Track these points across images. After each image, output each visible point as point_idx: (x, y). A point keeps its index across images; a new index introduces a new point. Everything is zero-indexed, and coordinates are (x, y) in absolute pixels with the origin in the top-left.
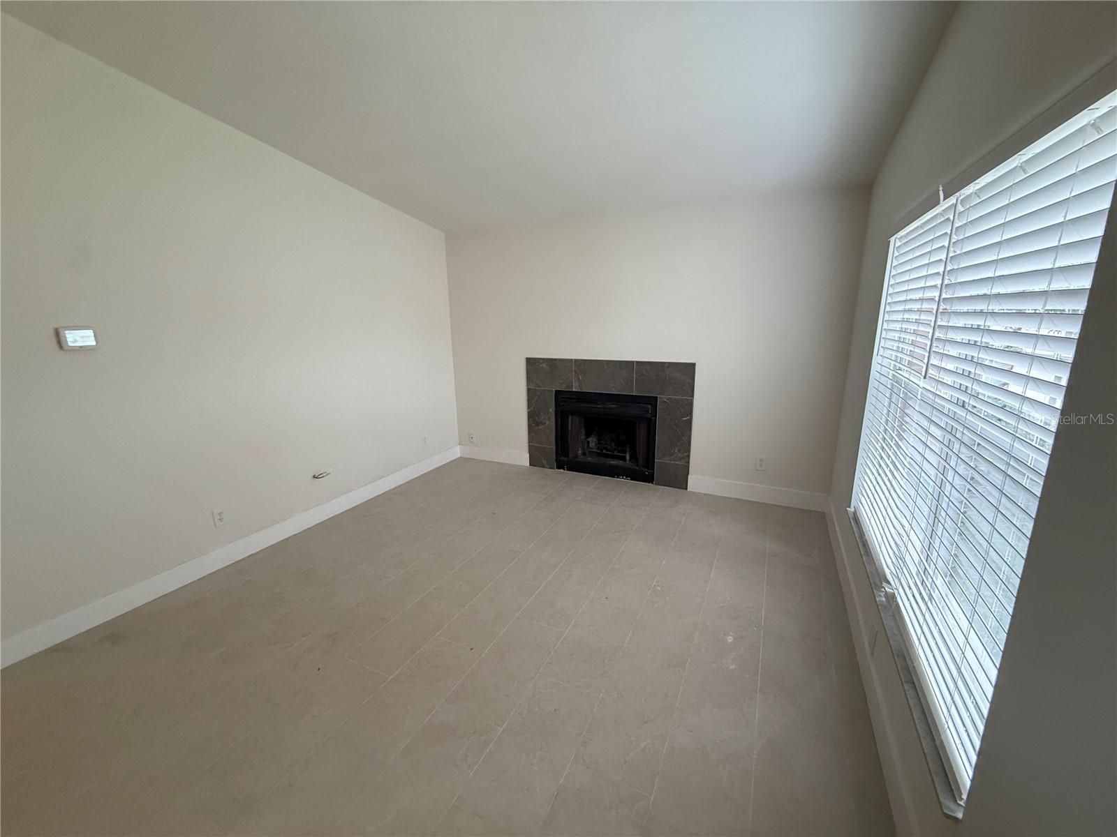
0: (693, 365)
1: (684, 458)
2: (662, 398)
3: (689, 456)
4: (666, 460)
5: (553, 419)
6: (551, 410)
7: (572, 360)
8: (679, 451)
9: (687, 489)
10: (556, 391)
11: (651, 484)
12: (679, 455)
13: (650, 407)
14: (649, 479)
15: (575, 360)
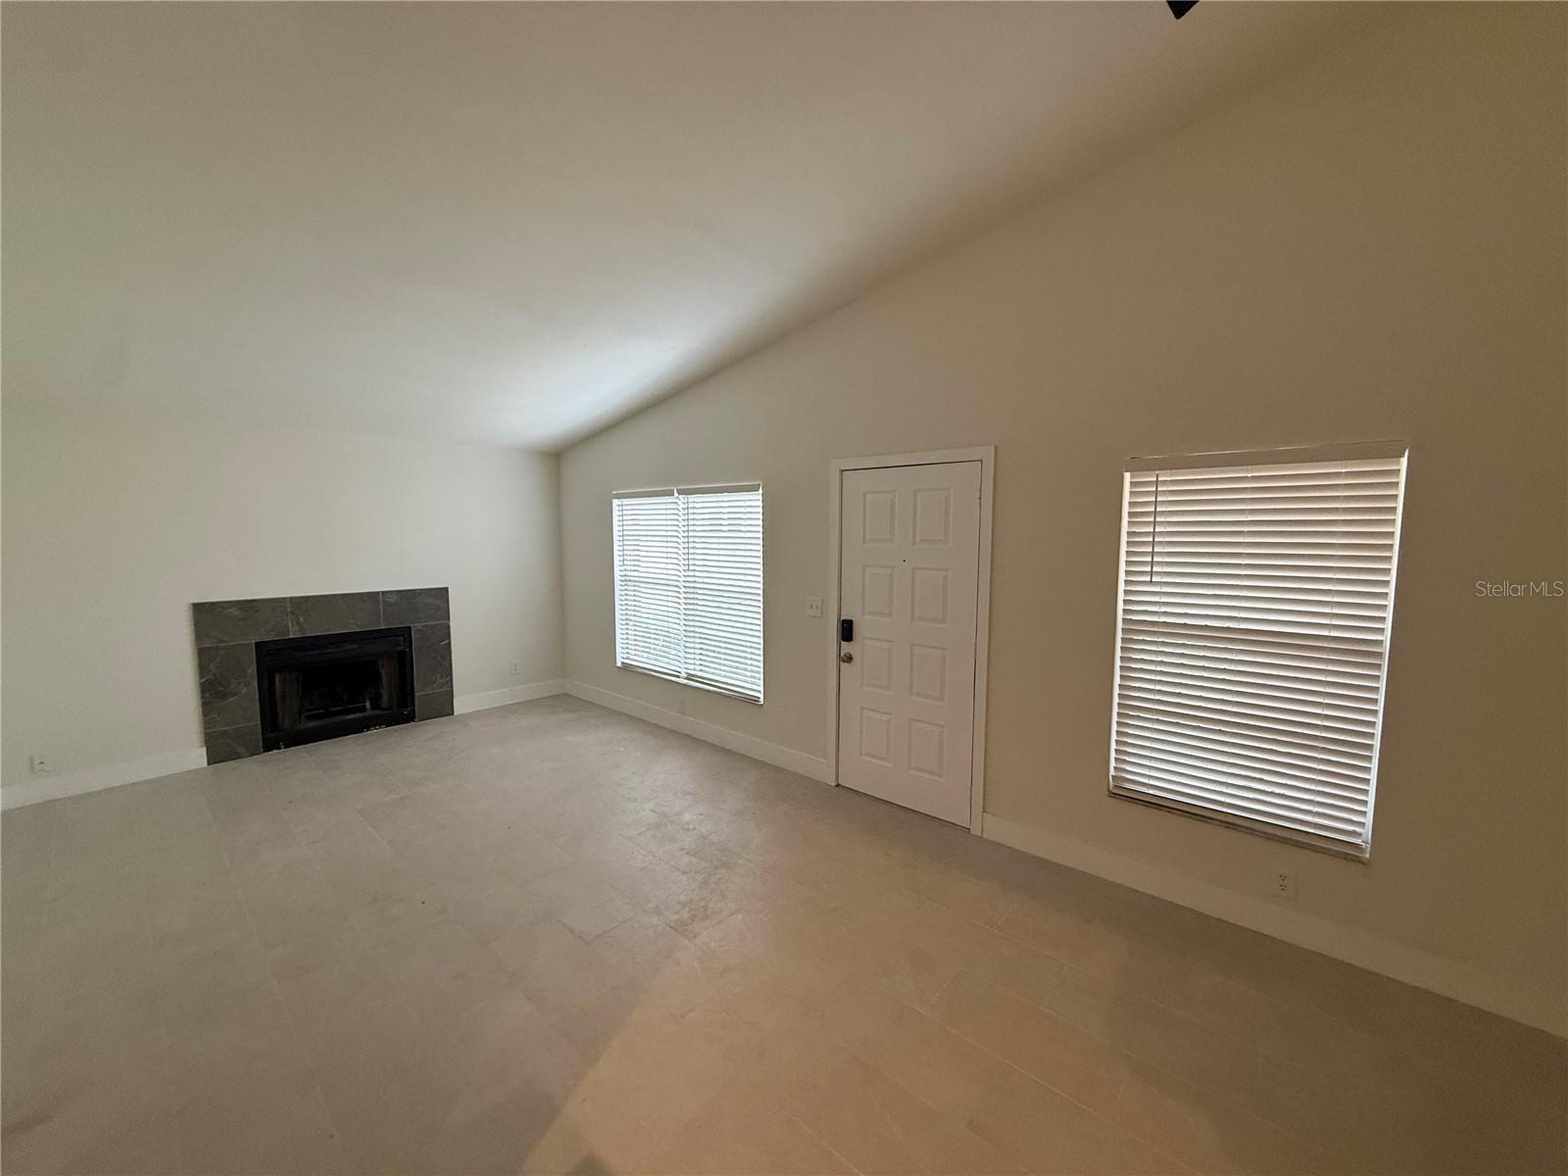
0: (446, 589)
1: (447, 683)
2: (416, 626)
3: (451, 680)
4: (428, 691)
5: (255, 683)
6: (250, 671)
7: (285, 599)
8: (441, 678)
9: (453, 714)
10: (257, 643)
11: (412, 723)
12: (442, 681)
13: (401, 638)
14: (410, 718)
15: (291, 598)
